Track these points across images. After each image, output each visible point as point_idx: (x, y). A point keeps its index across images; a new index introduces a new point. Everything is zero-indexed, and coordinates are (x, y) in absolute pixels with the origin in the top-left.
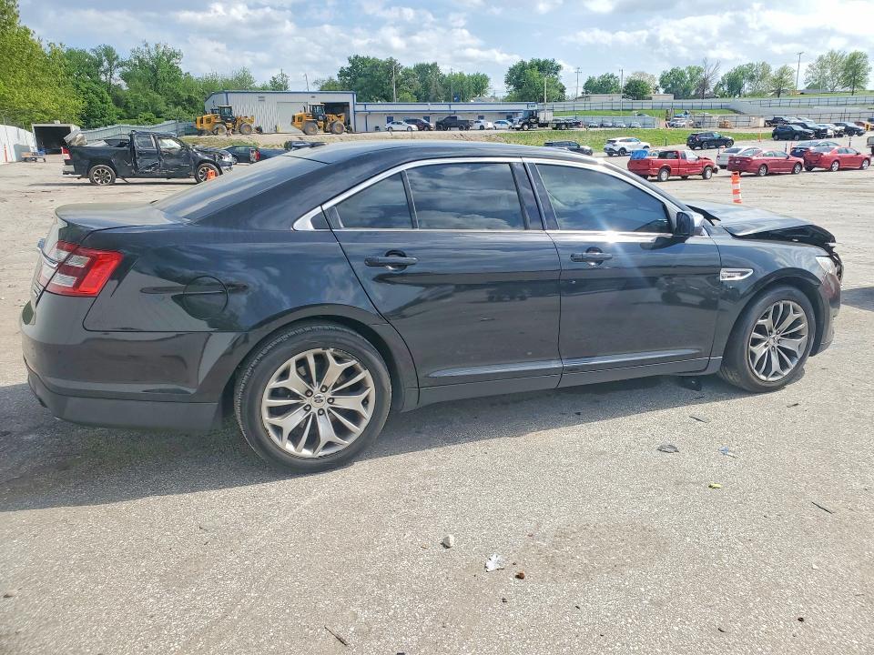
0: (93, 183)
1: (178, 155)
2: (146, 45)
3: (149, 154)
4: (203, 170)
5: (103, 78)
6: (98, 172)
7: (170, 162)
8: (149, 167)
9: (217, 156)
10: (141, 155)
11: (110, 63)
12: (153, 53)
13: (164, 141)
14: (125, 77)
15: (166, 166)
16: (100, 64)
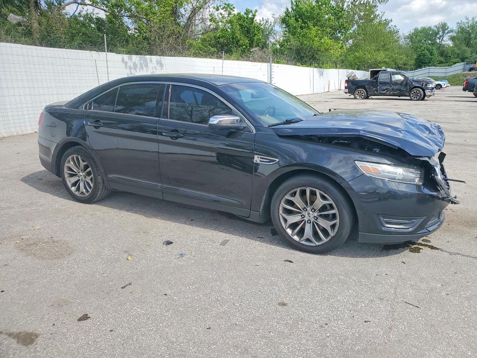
0: (355, 98)
1: (401, 83)
2: (467, 19)
3: (385, 83)
4: (414, 92)
5: (438, 41)
6: (359, 92)
7: (396, 87)
8: (384, 90)
9: (424, 84)
10: (380, 83)
11: (444, 32)
12: (470, 23)
13: (396, 76)
14: (452, 39)
15: (393, 90)
16: (437, 33)
